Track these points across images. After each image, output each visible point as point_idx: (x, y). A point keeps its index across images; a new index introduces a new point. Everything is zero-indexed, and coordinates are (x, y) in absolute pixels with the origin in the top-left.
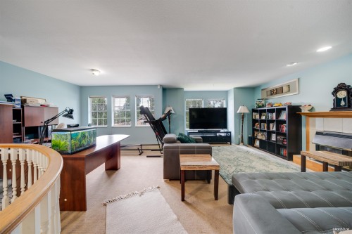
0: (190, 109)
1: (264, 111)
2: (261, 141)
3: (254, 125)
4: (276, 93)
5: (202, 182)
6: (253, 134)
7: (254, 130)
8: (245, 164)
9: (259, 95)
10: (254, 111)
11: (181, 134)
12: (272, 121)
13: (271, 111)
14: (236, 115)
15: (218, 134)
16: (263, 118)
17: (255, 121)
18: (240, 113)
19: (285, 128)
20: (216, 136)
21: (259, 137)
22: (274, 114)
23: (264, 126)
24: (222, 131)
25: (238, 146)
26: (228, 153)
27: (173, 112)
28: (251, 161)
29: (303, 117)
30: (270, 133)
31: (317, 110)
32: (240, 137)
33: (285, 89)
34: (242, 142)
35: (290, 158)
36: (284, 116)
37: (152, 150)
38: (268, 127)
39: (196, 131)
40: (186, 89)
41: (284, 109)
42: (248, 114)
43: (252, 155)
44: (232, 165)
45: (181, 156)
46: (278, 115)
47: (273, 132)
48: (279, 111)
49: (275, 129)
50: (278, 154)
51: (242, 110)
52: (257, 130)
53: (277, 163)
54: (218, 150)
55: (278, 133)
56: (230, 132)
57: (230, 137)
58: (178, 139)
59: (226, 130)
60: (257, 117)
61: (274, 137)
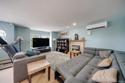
0: (33, 38)
1: (60, 40)
2: (60, 49)
3: (58, 44)
4: (63, 35)
5: (41, 73)
6: (58, 47)
7: (58, 46)
8: (56, 58)
9: (59, 35)
10: (58, 40)
11: (28, 52)
12: (62, 43)
13: (62, 40)
14: (52, 41)
15: (46, 48)
16: (60, 42)
17: (58, 43)
18: (54, 41)
19: (66, 45)
20: (45, 49)
21: (59, 48)
22: (63, 41)
23: (60, 45)
24: (47, 47)
25: (53, 52)
26: (50, 55)
27: (22, 39)
28: (58, 57)
29: (69, 42)
30: (62, 47)
31: (72, 40)
32: (54, 48)
33: (65, 34)
34: (54, 50)
35: (67, 53)
36: (65, 41)
37: (4, 64)
38: (62, 45)
39: (36, 48)
40: (31, 29)
41: (65, 39)
42: (56, 41)
43: (58, 54)
44: (52, 60)
45: (28, 64)
46: (64, 41)
47: (63, 46)
48: (64, 40)
49: (63, 45)
50: (64, 52)
51: (54, 39)
52: (59, 46)
53: (65, 56)
54: (47, 55)
55: (64, 46)
56: (50, 47)
57: (50, 49)
58: (26, 55)
59: (49, 47)
60: (59, 42)
61: (63, 48)
